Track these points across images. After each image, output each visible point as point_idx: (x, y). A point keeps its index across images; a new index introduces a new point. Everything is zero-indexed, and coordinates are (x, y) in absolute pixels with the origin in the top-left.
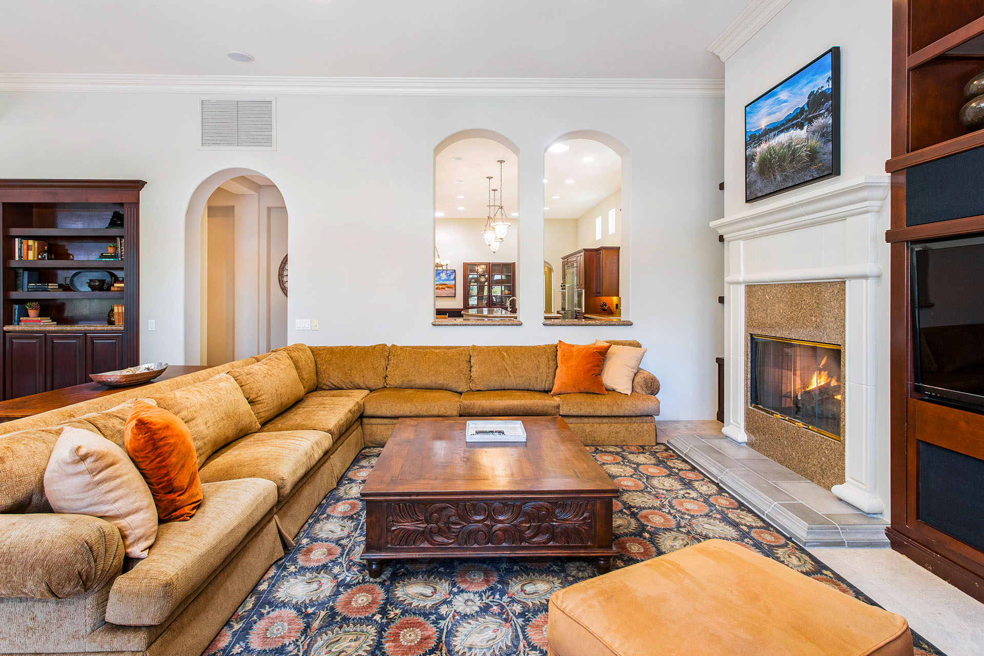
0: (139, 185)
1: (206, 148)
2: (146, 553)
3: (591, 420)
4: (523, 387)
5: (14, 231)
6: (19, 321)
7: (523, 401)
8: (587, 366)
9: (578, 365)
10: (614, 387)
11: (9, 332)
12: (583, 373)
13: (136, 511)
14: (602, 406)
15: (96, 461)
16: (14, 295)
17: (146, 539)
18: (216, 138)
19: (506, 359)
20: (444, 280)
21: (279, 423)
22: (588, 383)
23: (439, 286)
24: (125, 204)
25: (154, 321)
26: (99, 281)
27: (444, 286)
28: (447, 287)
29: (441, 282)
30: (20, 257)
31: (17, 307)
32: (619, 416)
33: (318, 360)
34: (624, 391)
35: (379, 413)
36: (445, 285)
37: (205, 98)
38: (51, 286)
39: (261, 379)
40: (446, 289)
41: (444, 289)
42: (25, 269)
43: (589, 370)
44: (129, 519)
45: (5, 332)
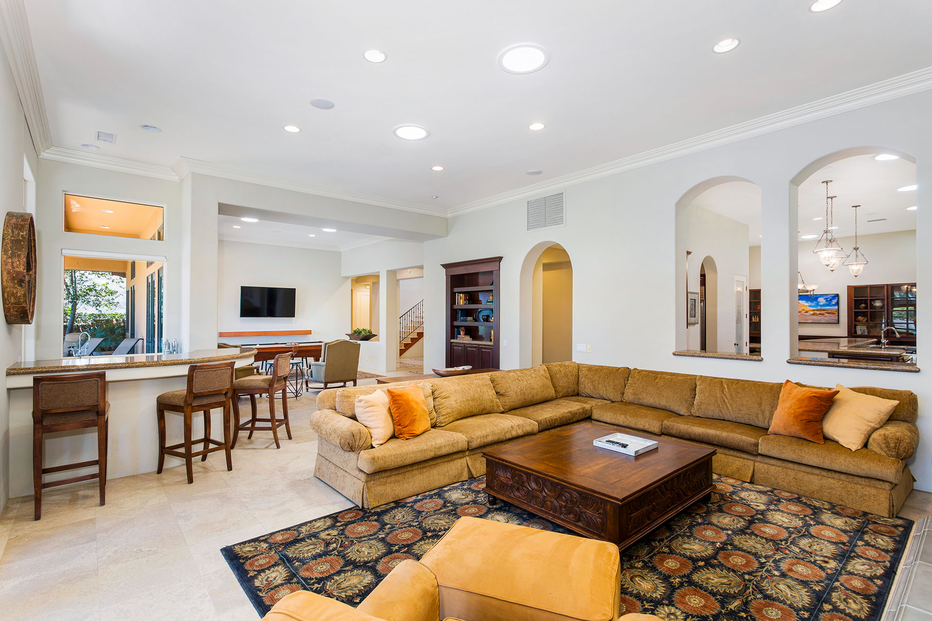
0: (499, 259)
1: (529, 231)
2: (377, 446)
3: (796, 467)
4: (742, 421)
5: (456, 290)
6: (457, 337)
7: (718, 433)
8: (799, 410)
9: (791, 407)
10: (836, 438)
11: (453, 343)
12: (792, 416)
13: (378, 428)
14: (812, 455)
15: (365, 403)
16: (456, 323)
17: (379, 440)
18: (535, 224)
19: (726, 392)
20: (824, 305)
21: (518, 412)
22: (798, 428)
23: (817, 312)
24: (494, 272)
25: (506, 340)
26: (486, 316)
27: (822, 312)
28: (827, 313)
29: (819, 308)
30: (458, 303)
31: (456, 329)
32: (836, 472)
33: (580, 374)
34: (847, 444)
35: (601, 419)
36: (824, 310)
37: (529, 200)
38: (469, 318)
39: (510, 381)
40: (826, 314)
41: (823, 314)
42: (460, 309)
43: (800, 415)
44: (375, 430)
45: (451, 343)
